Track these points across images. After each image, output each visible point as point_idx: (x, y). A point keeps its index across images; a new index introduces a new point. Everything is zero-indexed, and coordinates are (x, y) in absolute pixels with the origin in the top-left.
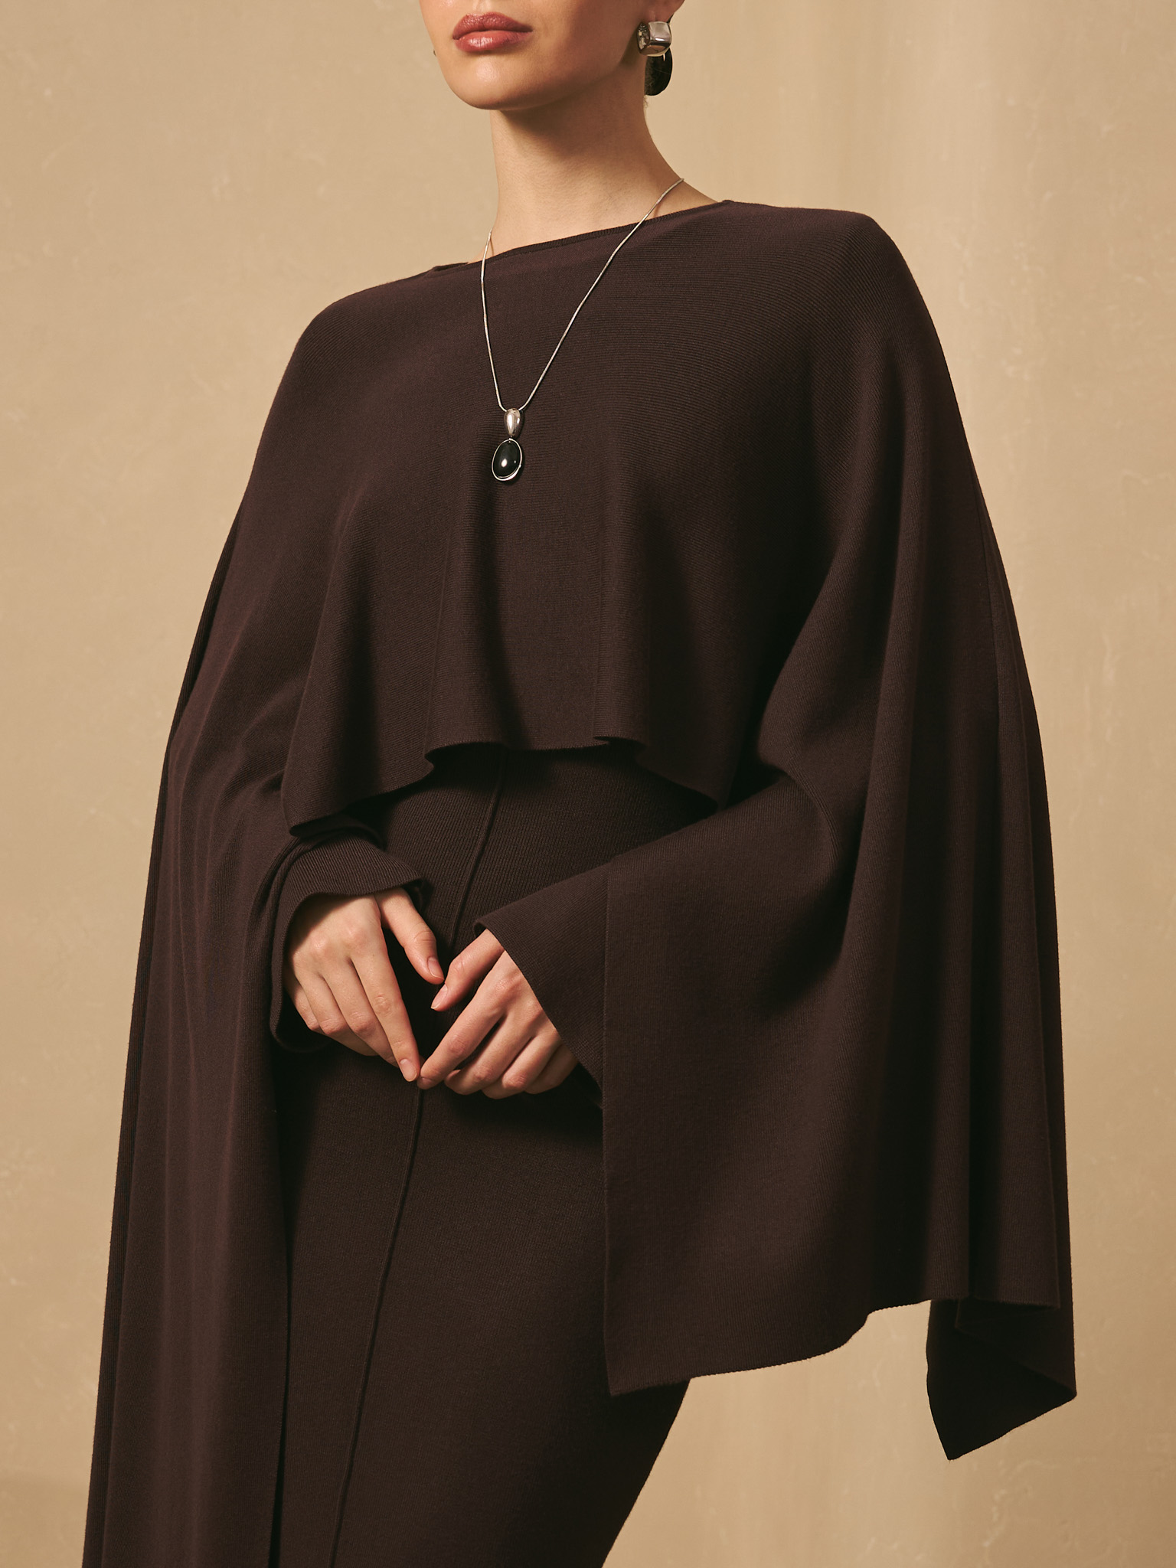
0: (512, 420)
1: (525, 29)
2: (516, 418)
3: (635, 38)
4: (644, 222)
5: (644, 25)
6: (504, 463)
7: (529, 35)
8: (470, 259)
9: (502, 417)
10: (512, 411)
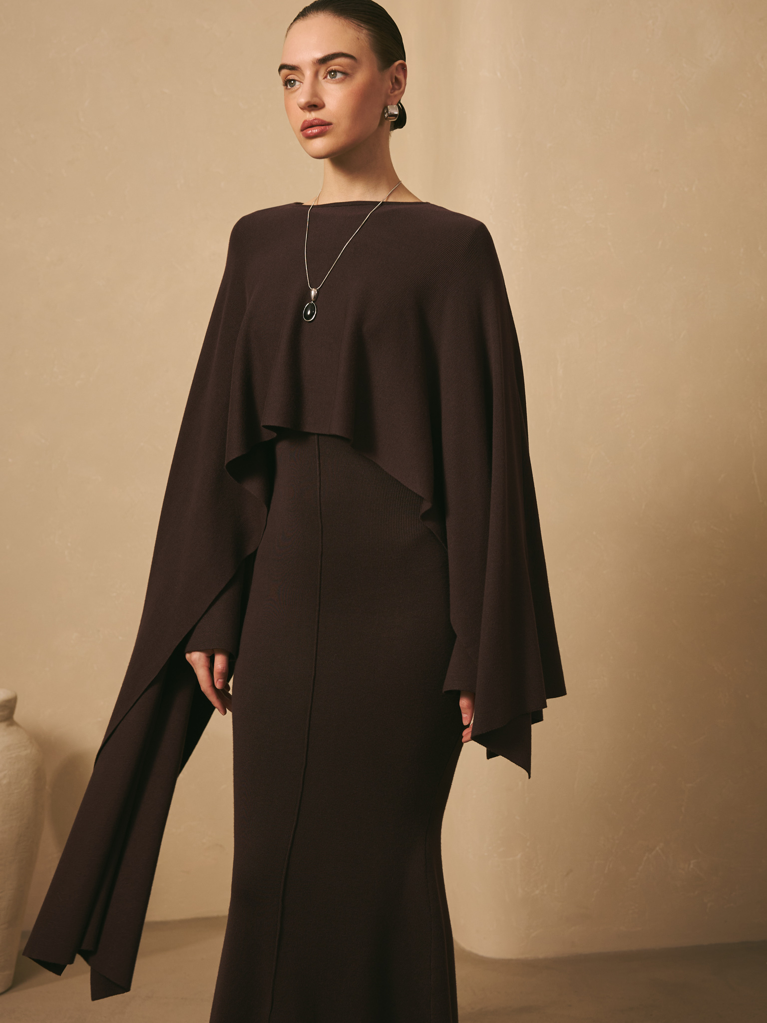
0: (313, 292)
1: (329, 124)
2: (315, 292)
3: (383, 113)
4: (383, 202)
5: (386, 107)
6: (309, 313)
7: (331, 127)
8: (306, 204)
9: (310, 291)
10: (314, 289)
